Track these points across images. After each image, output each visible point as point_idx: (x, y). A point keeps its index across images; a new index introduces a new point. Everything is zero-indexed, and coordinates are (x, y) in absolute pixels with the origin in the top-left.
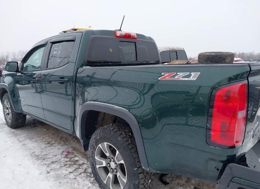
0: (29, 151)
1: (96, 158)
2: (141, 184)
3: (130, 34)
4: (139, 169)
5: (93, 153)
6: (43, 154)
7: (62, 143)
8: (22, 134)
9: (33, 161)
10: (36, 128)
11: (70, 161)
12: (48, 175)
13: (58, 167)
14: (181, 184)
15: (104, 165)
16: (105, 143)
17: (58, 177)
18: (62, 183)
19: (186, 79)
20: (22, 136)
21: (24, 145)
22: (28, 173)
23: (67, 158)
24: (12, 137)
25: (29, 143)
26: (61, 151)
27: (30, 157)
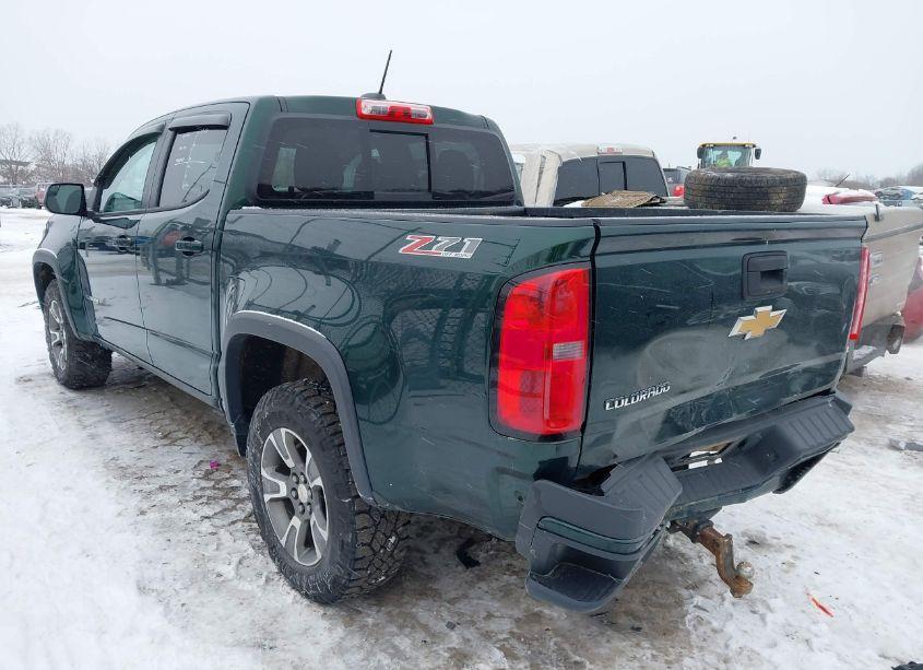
0: (105, 453)
1: (264, 473)
2: (364, 545)
3: (409, 109)
4: (357, 501)
5: (256, 459)
6: (141, 464)
7: (207, 437)
8: (93, 407)
9: (108, 481)
10: (141, 390)
11: (214, 488)
12: (141, 517)
13: (175, 500)
14: (516, 570)
15: (283, 493)
16: (283, 430)
17: (166, 526)
18: (173, 542)
19: (453, 255)
20: (93, 412)
21: (92, 437)
22: (85, 511)
23: (208, 479)
24: (63, 412)
25: (108, 433)
26: (195, 460)
27: (101, 469)
